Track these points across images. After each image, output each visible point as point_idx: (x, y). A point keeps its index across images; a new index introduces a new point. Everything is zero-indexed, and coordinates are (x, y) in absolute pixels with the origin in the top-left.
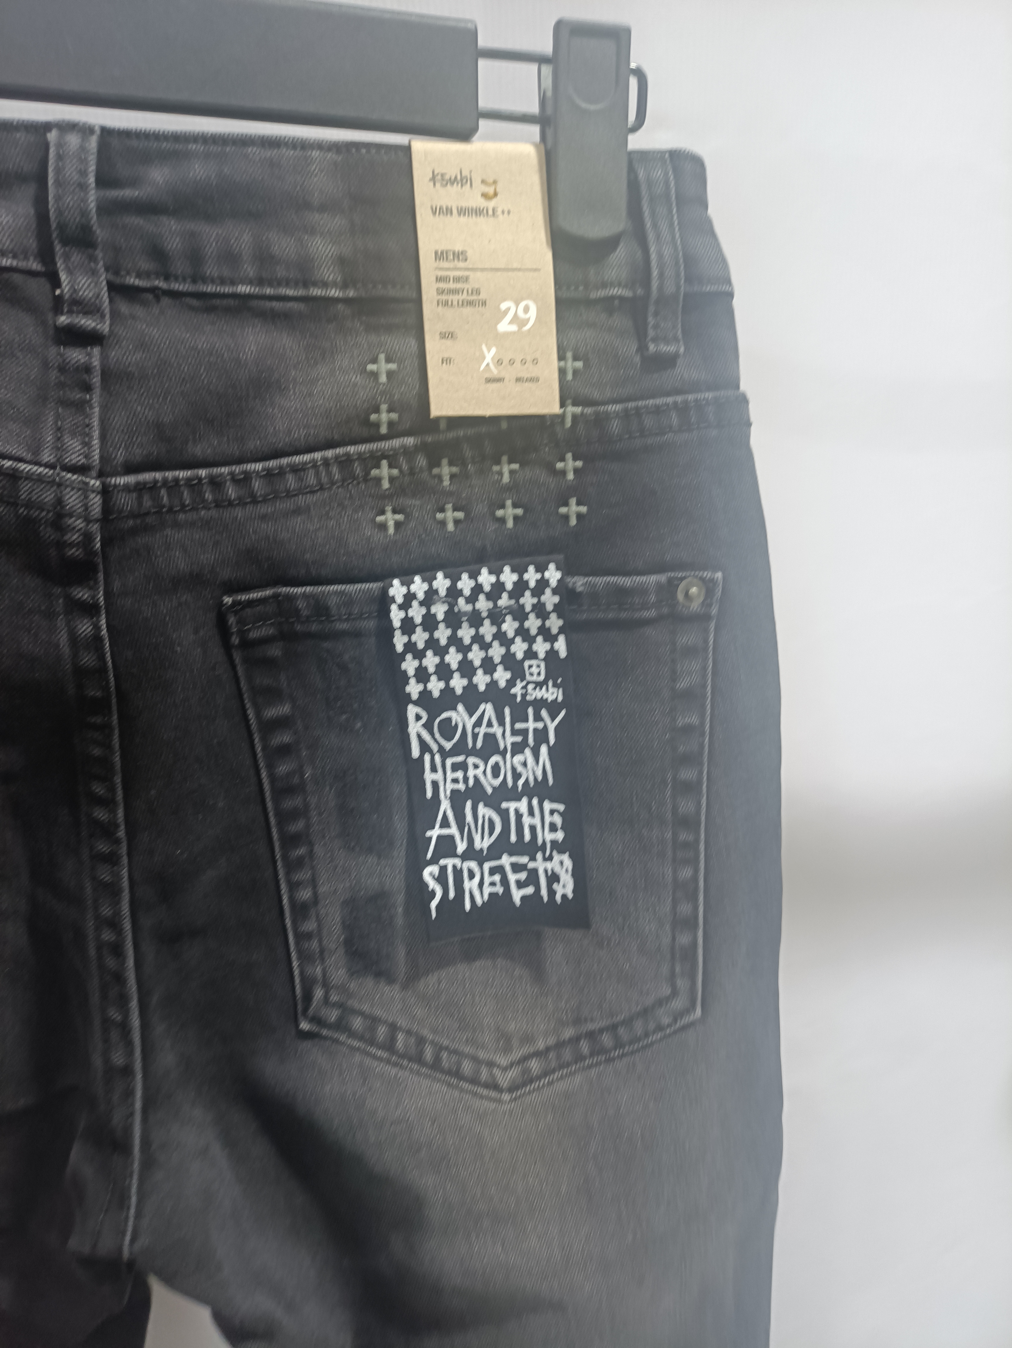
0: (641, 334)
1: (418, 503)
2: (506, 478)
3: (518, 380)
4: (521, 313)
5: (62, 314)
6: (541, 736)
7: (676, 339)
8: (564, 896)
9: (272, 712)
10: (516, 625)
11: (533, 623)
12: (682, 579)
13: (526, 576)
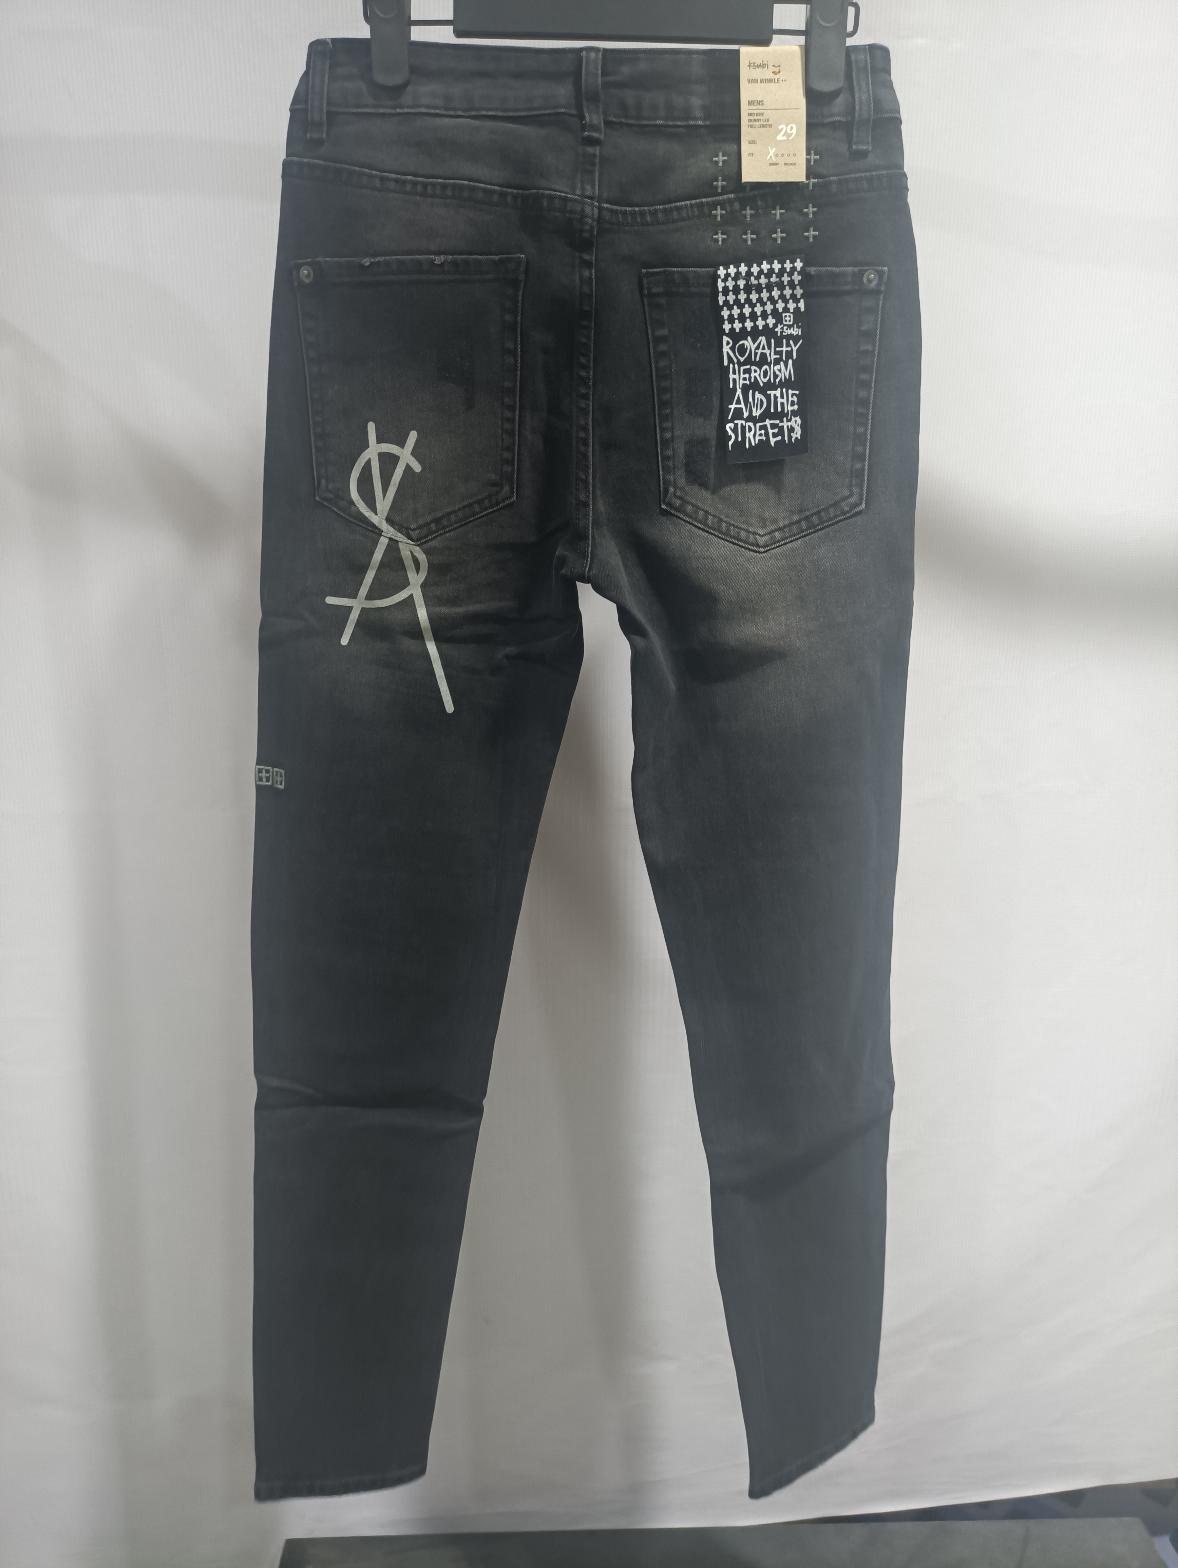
0: (850, 141)
1: (734, 229)
2: (778, 217)
3: (786, 164)
4: (789, 131)
5: (585, 131)
6: (789, 354)
7: (868, 143)
8: (796, 438)
9: (660, 333)
10: (779, 292)
11: (788, 292)
12: (866, 270)
13: (785, 266)
